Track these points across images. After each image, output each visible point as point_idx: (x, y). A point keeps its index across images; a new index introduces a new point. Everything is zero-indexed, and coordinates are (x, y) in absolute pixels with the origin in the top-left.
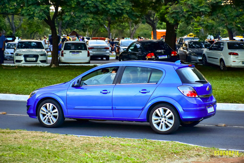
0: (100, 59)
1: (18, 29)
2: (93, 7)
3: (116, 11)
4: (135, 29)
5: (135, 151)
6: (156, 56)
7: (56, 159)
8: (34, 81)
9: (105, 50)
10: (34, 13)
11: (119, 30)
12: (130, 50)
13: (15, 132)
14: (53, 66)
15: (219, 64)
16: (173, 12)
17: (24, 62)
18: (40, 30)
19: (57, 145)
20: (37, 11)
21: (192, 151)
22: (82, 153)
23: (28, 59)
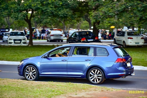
0: (58, 41)
1: (12, 24)
2: (51, 13)
3: (63, 15)
4: (80, 24)
5: (63, 88)
6: (87, 40)
7: (22, 91)
8: (18, 54)
9: (60, 36)
10: (18, 17)
11: (71, 25)
12: (72, 37)
13: (4, 80)
14: (30, 45)
15: (122, 44)
16: (95, 16)
17: (13, 43)
18: (25, 25)
19: (24, 85)
20: (19, 15)
21: (92, 88)
22: (36, 89)
23: (16, 42)
